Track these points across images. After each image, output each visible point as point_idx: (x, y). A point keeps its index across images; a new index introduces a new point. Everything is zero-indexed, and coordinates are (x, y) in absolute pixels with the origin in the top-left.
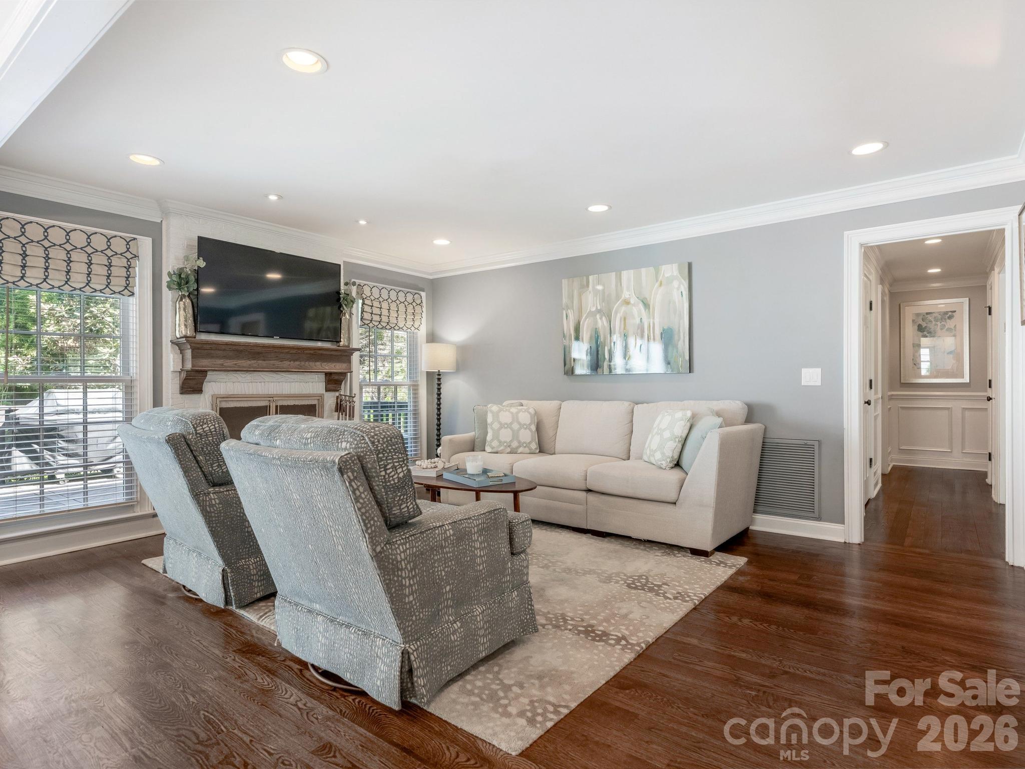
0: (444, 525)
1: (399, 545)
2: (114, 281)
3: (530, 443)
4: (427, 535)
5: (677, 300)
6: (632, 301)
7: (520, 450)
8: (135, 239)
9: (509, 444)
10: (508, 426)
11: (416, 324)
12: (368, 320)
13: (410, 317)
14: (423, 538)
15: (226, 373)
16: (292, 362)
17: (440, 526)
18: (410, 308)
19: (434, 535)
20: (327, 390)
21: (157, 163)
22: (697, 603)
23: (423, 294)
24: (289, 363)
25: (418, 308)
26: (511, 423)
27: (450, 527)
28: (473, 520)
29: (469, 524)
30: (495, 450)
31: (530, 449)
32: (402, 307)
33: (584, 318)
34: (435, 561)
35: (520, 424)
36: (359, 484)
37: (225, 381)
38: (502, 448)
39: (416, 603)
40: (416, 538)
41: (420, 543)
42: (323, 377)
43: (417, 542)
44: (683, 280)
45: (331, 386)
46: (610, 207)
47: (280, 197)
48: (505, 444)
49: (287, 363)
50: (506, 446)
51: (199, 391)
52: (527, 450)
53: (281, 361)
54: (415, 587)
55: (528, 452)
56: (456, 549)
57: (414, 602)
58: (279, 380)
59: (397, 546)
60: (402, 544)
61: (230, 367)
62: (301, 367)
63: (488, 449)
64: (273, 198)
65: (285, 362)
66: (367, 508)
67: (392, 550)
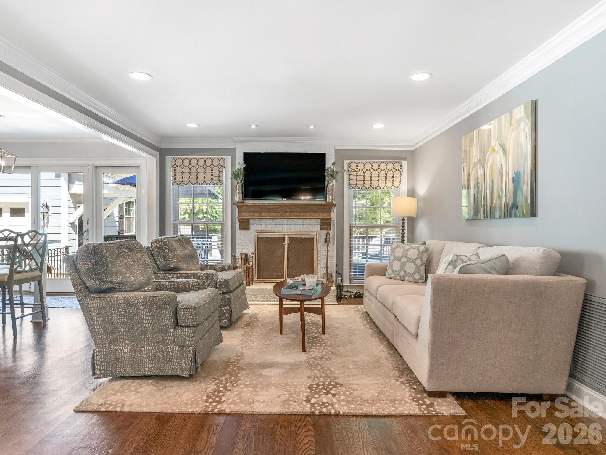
0: (119, 297)
1: (90, 300)
2: (214, 179)
3: (414, 274)
4: (107, 300)
5: (523, 143)
6: (496, 150)
7: (407, 278)
8: (223, 158)
9: (398, 273)
10: (399, 259)
11: (396, 184)
12: (354, 185)
13: (389, 180)
14: (104, 300)
15: (262, 219)
16: (291, 213)
17: (116, 297)
18: (390, 174)
19: (112, 300)
20: (322, 229)
21: (197, 126)
22: (317, 412)
23: (404, 163)
24: (290, 214)
25: (397, 174)
26: (401, 257)
27: (122, 299)
28: (139, 299)
29: (135, 300)
30: (390, 276)
31: (414, 279)
32: (382, 174)
33: (471, 169)
34: (113, 313)
35: (407, 258)
36: (70, 269)
37: (260, 223)
38: (393, 275)
39: (101, 330)
40: (100, 299)
41: (102, 302)
42: (319, 222)
43: (101, 301)
44: (527, 120)
45: (324, 227)
46: (431, 75)
47: (257, 126)
48: (396, 273)
49: (288, 214)
50: (396, 274)
51: (248, 229)
52: (411, 279)
53: (285, 213)
54: (100, 323)
55: (413, 280)
56: (127, 311)
57: (100, 329)
58: (291, 224)
59: (89, 300)
60: (92, 300)
61: (256, 216)
62: (297, 216)
63: (387, 275)
64: (253, 127)
65: (287, 213)
66: (74, 280)
67: (86, 301)
